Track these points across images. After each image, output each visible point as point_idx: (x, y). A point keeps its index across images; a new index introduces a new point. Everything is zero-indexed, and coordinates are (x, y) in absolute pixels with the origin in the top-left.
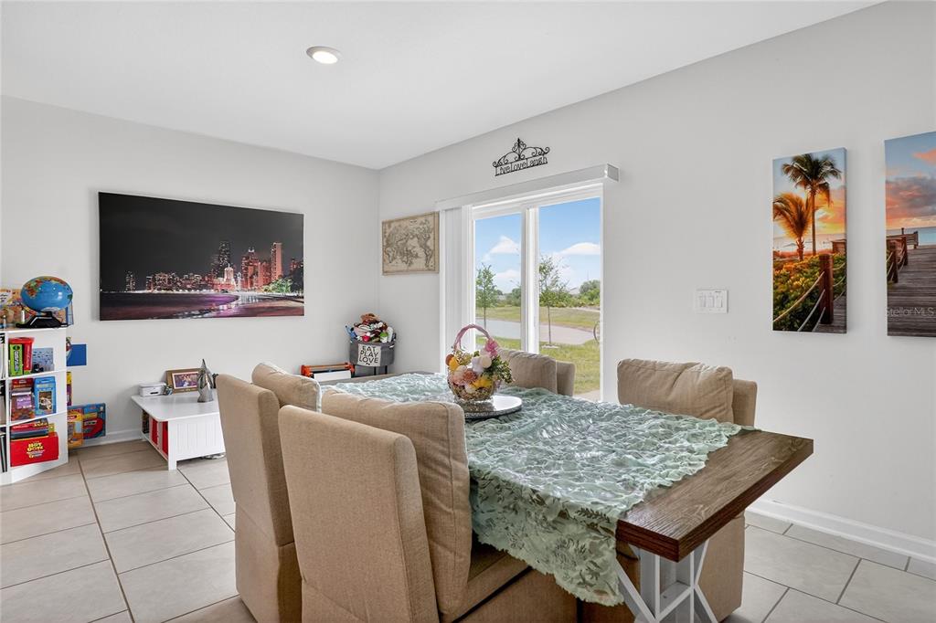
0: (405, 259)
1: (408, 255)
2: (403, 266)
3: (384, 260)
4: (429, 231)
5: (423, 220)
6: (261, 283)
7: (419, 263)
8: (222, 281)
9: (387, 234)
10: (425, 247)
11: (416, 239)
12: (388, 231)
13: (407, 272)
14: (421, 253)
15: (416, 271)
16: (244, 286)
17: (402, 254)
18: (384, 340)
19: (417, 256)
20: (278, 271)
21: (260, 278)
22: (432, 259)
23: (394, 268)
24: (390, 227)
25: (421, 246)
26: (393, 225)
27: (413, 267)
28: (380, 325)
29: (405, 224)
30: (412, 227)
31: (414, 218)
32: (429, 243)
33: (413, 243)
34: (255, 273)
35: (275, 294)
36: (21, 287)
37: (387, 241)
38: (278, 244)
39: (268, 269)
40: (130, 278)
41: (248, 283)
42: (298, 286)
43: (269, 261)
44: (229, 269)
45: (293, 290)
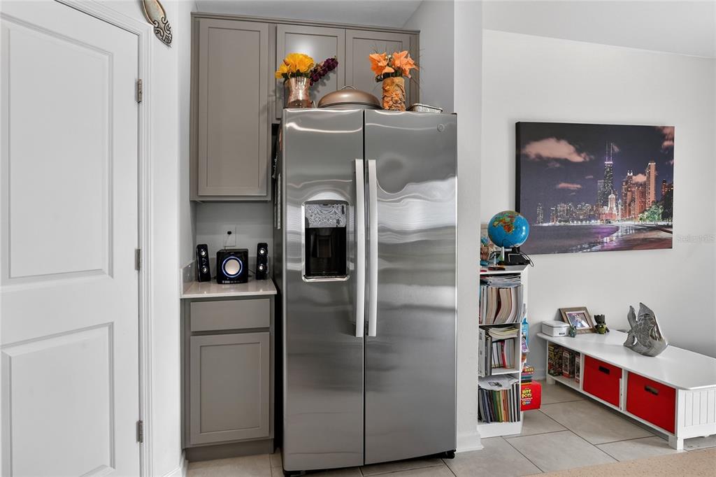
6: (637, 211)
8: (606, 209)
16: (624, 214)
20: (652, 196)
21: (636, 206)
34: (633, 200)
35: (648, 223)
38: (652, 165)
39: (644, 194)
40: (539, 210)
41: (627, 212)
42: (668, 214)
43: (644, 185)
44: (612, 196)
45: (663, 218)
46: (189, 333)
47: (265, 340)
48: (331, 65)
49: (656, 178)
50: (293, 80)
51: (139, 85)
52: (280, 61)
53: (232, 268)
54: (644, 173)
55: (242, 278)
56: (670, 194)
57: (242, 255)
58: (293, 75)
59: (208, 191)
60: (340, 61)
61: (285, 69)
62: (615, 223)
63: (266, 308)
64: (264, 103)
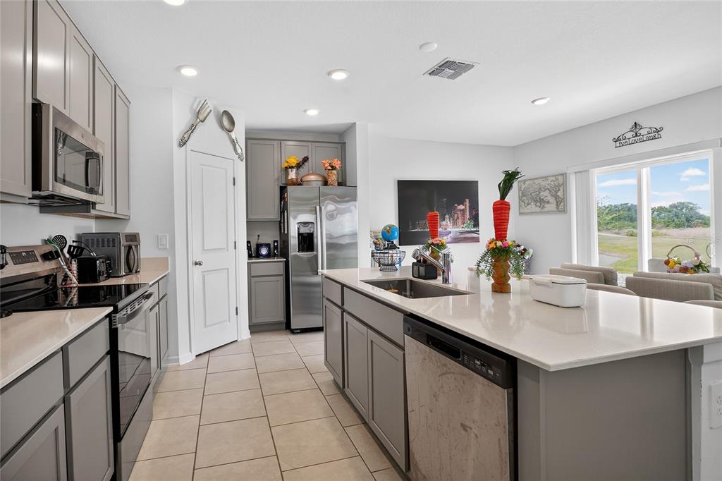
0: (538, 204)
1: (541, 202)
2: (538, 209)
3: (520, 206)
4: (559, 186)
5: (553, 178)
6: (460, 223)
7: (552, 206)
8: (444, 223)
9: (522, 189)
10: (556, 197)
11: (547, 191)
12: (523, 187)
13: (541, 213)
14: (552, 200)
15: (549, 212)
16: (453, 225)
17: (536, 201)
18: (527, 257)
19: (548, 202)
20: (468, 216)
21: (460, 221)
22: (562, 204)
23: (530, 211)
24: (524, 183)
25: (552, 196)
26: (527, 183)
27: (545, 210)
28: (522, 247)
29: (537, 182)
30: (544, 183)
31: (546, 178)
32: (560, 194)
33: (545, 195)
34: (458, 218)
35: (466, 229)
36: (381, 229)
37: (522, 193)
38: (467, 200)
39: (463, 215)
40: (410, 223)
41: (455, 224)
42: (476, 224)
43: (463, 211)
44: (447, 216)
45: (474, 227)
46: (250, 276)
47: (281, 280)
48: (306, 159)
49: (470, 207)
50: (290, 170)
51: (234, 179)
52: (283, 160)
53: (264, 251)
54: (463, 204)
55: (268, 256)
56: (477, 215)
57: (268, 245)
58: (290, 168)
59: (252, 217)
60: (310, 157)
61: (286, 165)
62: (449, 230)
63: (282, 266)
64: (276, 176)
